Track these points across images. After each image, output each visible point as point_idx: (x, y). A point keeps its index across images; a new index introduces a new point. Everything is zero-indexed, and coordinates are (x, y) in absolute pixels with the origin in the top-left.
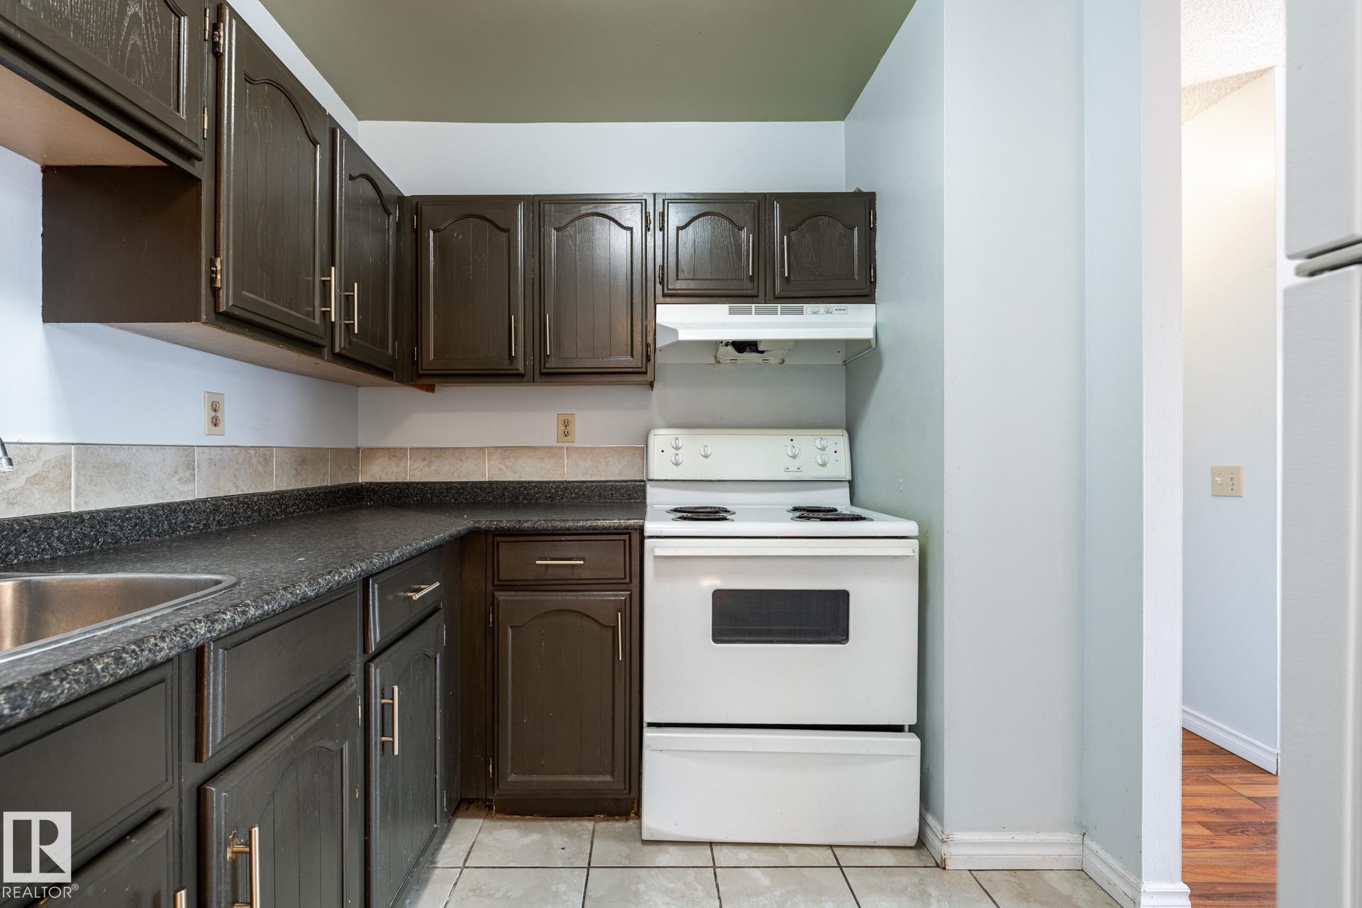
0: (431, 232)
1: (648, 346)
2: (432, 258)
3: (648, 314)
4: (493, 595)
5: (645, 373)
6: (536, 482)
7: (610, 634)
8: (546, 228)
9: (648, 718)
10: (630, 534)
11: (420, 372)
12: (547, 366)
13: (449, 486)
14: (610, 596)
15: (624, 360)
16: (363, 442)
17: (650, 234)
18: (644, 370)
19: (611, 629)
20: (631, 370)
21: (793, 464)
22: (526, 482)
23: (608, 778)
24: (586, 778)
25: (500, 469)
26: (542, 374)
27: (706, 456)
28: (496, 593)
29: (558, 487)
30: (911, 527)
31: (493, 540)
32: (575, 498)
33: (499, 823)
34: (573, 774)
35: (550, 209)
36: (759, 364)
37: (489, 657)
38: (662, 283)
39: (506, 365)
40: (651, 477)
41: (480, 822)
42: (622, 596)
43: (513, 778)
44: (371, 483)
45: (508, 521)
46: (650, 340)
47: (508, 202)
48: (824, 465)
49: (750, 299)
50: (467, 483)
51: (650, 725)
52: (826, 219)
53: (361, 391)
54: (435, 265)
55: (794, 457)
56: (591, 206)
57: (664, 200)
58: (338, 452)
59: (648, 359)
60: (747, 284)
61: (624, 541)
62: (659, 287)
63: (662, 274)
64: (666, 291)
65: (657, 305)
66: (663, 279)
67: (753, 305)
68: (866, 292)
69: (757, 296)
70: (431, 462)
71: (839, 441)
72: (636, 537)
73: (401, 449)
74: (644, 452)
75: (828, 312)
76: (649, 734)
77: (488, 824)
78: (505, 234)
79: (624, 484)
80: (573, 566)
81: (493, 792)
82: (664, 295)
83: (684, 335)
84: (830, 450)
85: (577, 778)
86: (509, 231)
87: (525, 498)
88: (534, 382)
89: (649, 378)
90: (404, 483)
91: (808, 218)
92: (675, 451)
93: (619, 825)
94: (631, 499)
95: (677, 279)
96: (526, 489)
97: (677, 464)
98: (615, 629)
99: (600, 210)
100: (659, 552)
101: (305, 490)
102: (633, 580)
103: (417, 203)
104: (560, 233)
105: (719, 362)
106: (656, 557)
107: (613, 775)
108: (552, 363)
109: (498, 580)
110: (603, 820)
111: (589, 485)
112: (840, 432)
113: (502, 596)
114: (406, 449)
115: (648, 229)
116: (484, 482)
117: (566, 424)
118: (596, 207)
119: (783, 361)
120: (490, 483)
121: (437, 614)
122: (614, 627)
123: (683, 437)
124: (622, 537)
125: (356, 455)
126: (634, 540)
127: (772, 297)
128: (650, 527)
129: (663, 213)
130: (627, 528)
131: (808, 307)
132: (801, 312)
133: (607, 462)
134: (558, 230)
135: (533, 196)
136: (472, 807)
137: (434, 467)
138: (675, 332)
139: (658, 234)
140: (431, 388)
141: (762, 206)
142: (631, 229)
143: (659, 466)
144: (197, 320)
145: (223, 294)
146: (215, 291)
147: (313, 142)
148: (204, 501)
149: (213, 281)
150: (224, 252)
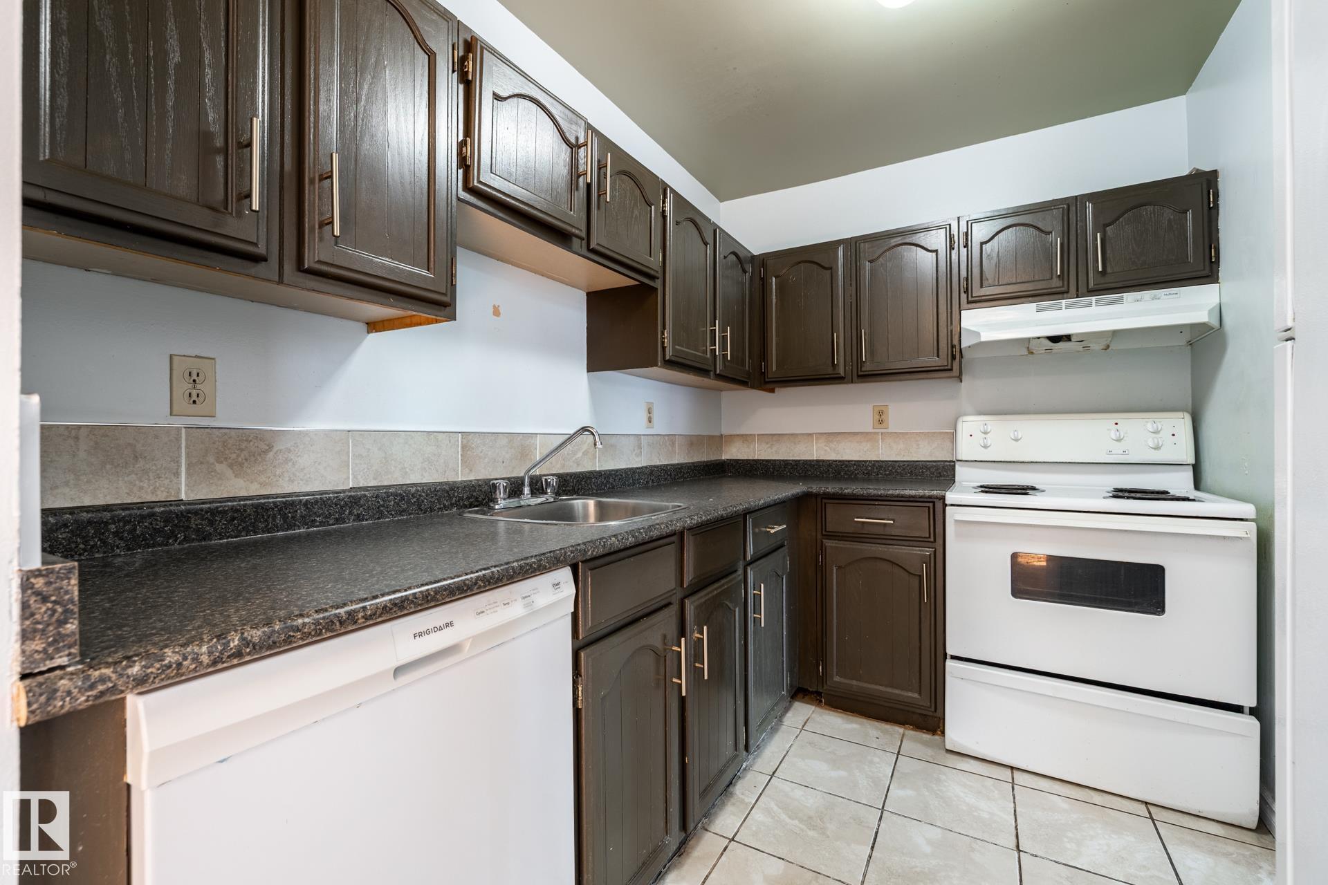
0: (774, 279)
1: (953, 346)
2: (774, 297)
3: (953, 320)
4: (822, 542)
5: (951, 370)
6: (855, 461)
7: (916, 582)
8: (862, 262)
9: (950, 651)
10: (934, 503)
11: (767, 380)
12: (863, 369)
13: (786, 464)
14: (917, 551)
15: (932, 360)
16: (725, 431)
17: (954, 253)
18: (949, 367)
19: (918, 578)
20: (937, 368)
21: (1118, 448)
22: (846, 461)
23: (916, 695)
24: (897, 691)
25: (826, 450)
26: (859, 376)
27: (1016, 440)
28: (824, 541)
29: (874, 465)
30: (1248, 510)
31: (822, 502)
32: (889, 474)
33: (827, 712)
34: (886, 686)
35: (864, 247)
36: (1078, 352)
37: (819, 587)
38: (966, 292)
39: (830, 370)
40: (960, 458)
41: (813, 708)
42: (928, 552)
43: (837, 679)
44: (730, 460)
45: (833, 488)
46: (956, 342)
47: (831, 246)
48: (1157, 448)
49: (1061, 296)
50: (799, 461)
51: (953, 657)
52: (1150, 208)
53: (723, 393)
54: (776, 302)
55: (1119, 440)
56: (900, 238)
57: (967, 222)
58: (711, 437)
59: (953, 358)
60: (1056, 283)
61: (929, 507)
62: (964, 296)
63: (967, 284)
64: (970, 299)
65: (962, 312)
66: (967, 288)
67: (1064, 301)
68: (1206, 272)
69: (1067, 292)
70: (772, 445)
71: (1181, 425)
72: (939, 505)
73: (751, 435)
74: (952, 437)
75: (1154, 298)
76: (950, 663)
77: (818, 709)
78: (830, 271)
79: (934, 464)
80: (885, 524)
81: (823, 687)
82: (969, 302)
83: (986, 336)
84: (1165, 434)
85: (889, 690)
86: (831, 269)
87: (845, 474)
88: (852, 382)
89: (956, 372)
90: (753, 460)
91: (1128, 210)
92: (984, 436)
93: (926, 737)
94: (941, 476)
95: (981, 287)
96: (846, 466)
97: (985, 447)
98: (921, 577)
99: (907, 240)
100: (958, 517)
101: (693, 463)
102: (935, 537)
103: (764, 260)
104: (873, 264)
105: (1032, 353)
106: (956, 521)
107: (920, 694)
108: (868, 367)
109: (826, 531)
110: (912, 730)
111: (902, 464)
112: (1180, 414)
113: (829, 543)
114: (754, 435)
115: (952, 248)
116: (813, 461)
117: (881, 414)
118: (905, 238)
119: (1108, 347)
120: (817, 461)
121: (783, 548)
122: (920, 576)
123: (992, 423)
124: (927, 505)
125: (719, 440)
126: (935, 509)
127: (1085, 290)
128: (951, 497)
129: (967, 233)
130: (930, 497)
131: (1128, 297)
132: (1121, 302)
133: (918, 445)
134: (870, 261)
135: (850, 238)
136: (806, 698)
137: (774, 449)
138: (978, 334)
139: (963, 251)
140: (772, 391)
141: (1073, 209)
142: (936, 251)
143: (967, 447)
144: (656, 365)
145: (667, 350)
146: (664, 348)
147: (706, 244)
148: (646, 467)
149: (663, 343)
150: (667, 327)
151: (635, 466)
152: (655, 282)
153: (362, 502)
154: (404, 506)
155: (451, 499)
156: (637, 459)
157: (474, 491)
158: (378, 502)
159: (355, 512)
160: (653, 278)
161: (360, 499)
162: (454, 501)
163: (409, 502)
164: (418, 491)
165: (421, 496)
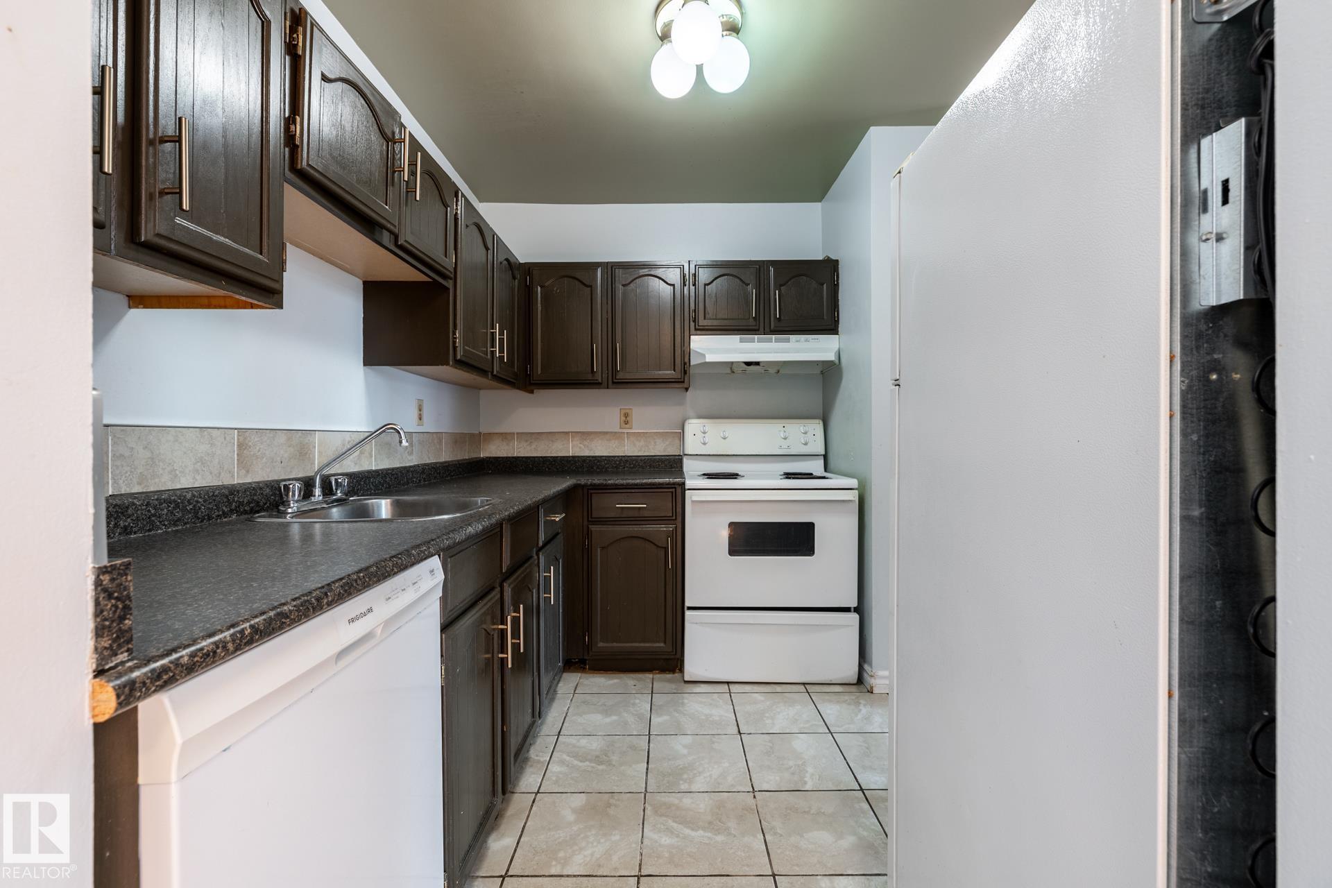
0: (539, 288)
1: (685, 364)
2: (539, 305)
3: (685, 343)
4: (588, 528)
5: (684, 382)
6: (605, 456)
7: (662, 553)
8: (617, 285)
9: (687, 604)
10: (675, 488)
11: (532, 382)
12: (617, 377)
13: (544, 460)
14: (663, 528)
15: (669, 373)
16: (484, 429)
17: (686, 288)
18: (682, 380)
19: (664, 550)
20: (673, 380)
21: (785, 444)
22: (598, 456)
23: (662, 645)
24: (647, 645)
25: (580, 448)
26: (613, 383)
27: (725, 438)
28: (590, 526)
29: (621, 460)
30: (853, 483)
31: (588, 492)
32: (633, 468)
33: (591, 675)
34: (640, 642)
35: (619, 272)
36: (761, 373)
37: (585, 567)
38: (694, 321)
39: (590, 377)
40: (686, 453)
41: (579, 674)
42: (671, 528)
43: (601, 644)
44: (490, 458)
45: (598, 480)
46: (687, 360)
47: (591, 267)
48: (806, 444)
49: (754, 332)
50: (557, 457)
51: (690, 608)
52: (805, 278)
53: (482, 392)
54: (542, 309)
55: (785, 439)
56: (646, 270)
57: (695, 266)
58: (472, 435)
59: (685, 372)
60: (752, 322)
61: (672, 492)
62: (692, 324)
63: (695, 315)
64: (697, 327)
65: (691, 336)
66: (695, 318)
67: (756, 336)
68: (832, 327)
69: (758, 330)
70: (531, 442)
71: (816, 427)
72: (679, 490)
73: (510, 433)
74: (681, 436)
75: (807, 340)
76: (688, 613)
77: (584, 675)
78: (589, 289)
79: (668, 458)
80: (640, 508)
81: (588, 653)
82: (696, 329)
83: (710, 358)
84: (810, 434)
85: (642, 645)
86: (591, 287)
87: (598, 468)
88: (608, 388)
89: (686, 385)
90: (513, 457)
91: (793, 277)
92: (703, 435)
93: (669, 676)
94: (672, 468)
95: (705, 319)
96: (598, 461)
97: (704, 444)
98: (666, 549)
99: (652, 273)
100: (695, 498)
101: (458, 461)
102: (677, 517)
103: (529, 269)
104: (626, 288)
105: (733, 372)
106: (693, 502)
107: (665, 643)
108: (620, 376)
109: (591, 518)
110: (659, 673)
111: (643, 458)
112: (817, 421)
113: (594, 528)
114: (514, 434)
115: (685, 285)
116: (569, 457)
117: (626, 415)
118: (650, 271)
119: (778, 372)
120: (573, 457)
121: (558, 537)
122: (665, 548)
123: (709, 425)
124: (671, 490)
125: (477, 439)
126: (677, 492)
127: (769, 330)
128: (689, 483)
129: (695, 274)
130: (674, 484)
131: (793, 337)
132: (788, 341)
133: (655, 442)
134: (624, 285)
135: (607, 263)
136: (572, 668)
137: (534, 446)
138: (704, 356)
139: (692, 288)
140: (532, 392)
141: (762, 269)
142: (673, 285)
143: (692, 444)
144: (447, 364)
145: (458, 349)
146: (455, 348)
147: (487, 249)
148: (418, 466)
149: (454, 343)
150: (458, 327)
151: (408, 465)
152: (448, 282)
153: (130, 512)
154: (179, 515)
155: (230, 504)
156: (410, 458)
157: (255, 495)
158: (149, 511)
159: (122, 523)
160: (445, 277)
161: (127, 508)
162: (233, 507)
163: (184, 510)
164: (194, 496)
165: (197, 502)
